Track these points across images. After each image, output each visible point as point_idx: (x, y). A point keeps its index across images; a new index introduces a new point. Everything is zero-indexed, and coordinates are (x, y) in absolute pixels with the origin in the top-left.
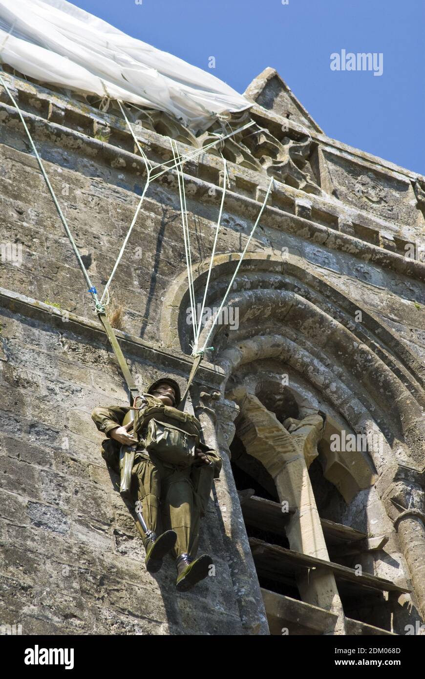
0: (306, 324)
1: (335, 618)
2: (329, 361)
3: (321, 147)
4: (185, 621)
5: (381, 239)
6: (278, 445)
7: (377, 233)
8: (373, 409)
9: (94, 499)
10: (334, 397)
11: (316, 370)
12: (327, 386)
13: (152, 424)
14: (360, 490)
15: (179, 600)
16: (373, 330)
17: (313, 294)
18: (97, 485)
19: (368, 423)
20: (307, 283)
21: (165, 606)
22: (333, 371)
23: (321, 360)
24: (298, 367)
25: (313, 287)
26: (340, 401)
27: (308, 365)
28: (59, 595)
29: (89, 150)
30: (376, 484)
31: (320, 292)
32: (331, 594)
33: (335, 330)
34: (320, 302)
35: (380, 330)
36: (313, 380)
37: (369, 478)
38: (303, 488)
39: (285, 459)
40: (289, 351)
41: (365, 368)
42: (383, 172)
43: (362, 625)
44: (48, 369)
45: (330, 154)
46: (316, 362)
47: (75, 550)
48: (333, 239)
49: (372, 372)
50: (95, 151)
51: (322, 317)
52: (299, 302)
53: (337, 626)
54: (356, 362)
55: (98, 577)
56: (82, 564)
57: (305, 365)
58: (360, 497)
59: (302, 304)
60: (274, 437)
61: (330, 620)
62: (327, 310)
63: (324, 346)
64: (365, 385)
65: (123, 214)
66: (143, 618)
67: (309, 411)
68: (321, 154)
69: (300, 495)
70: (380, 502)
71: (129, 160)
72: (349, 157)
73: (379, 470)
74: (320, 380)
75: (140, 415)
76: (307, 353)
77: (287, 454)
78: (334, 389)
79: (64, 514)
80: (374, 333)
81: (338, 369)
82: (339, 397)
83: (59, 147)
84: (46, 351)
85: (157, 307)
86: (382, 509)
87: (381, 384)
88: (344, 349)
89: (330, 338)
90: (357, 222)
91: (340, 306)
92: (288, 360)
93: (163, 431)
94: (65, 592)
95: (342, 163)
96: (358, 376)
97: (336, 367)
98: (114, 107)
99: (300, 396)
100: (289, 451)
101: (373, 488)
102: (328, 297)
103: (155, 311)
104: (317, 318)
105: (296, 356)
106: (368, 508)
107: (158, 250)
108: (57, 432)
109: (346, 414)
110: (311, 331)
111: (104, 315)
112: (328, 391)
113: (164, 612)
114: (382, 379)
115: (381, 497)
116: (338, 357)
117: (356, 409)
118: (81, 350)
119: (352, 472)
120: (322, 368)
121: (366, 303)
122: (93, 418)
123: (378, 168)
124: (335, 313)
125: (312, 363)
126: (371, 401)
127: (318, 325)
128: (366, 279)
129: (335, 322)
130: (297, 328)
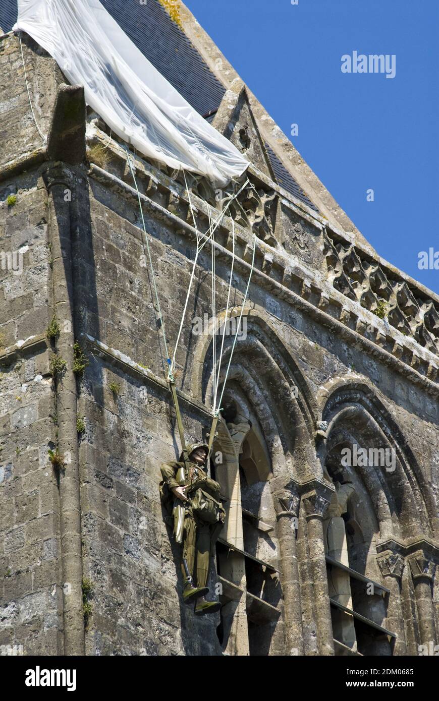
0: (257, 360)
1: (242, 592)
2: (262, 386)
3: (280, 199)
4: (189, 626)
5: (304, 286)
6: (224, 447)
7: (302, 281)
8: (280, 426)
9: (154, 530)
10: (260, 413)
11: (255, 393)
12: (258, 405)
13: (199, 492)
14: (259, 481)
15: (187, 609)
16: (293, 371)
17: (266, 340)
18: (156, 518)
19: (276, 437)
20: (264, 331)
21: (181, 615)
22: (263, 393)
23: (258, 384)
24: (244, 387)
25: (267, 334)
26: (263, 417)
27: (251, 389)
28: (134, 609)
29: (168, 222)
30: (271, 481)
31: (270, 338)
32: (241, 573)
33: (273, 369)
34: (268, 346)
35: (297, 372)
36: (251, 398)
37: (267, 475)
38: (235, 485)
39: (227, 459)
40: (243, 377)
41: (283, 398)
42: (309, 220)
43: (254, 598)
44: (138, 421)
45: (284, 205)
46: (256, 387)
47: (143, 572)
48: (283, 294)
49: (287, 402)
50: (172, 223)
51: (268, 359)
52: (258, 346)
53: (241, 598)
54: (279, 393)
55: (152, 594)
56: (145, 584)
57: (249, 388)
58: (258, 485)
59: (260, 348)
60: (223, 440)
61: (238, 594)
62: (271, 352)
63: (263, 375)
64: (279, 407)
65: (180, 277)
66: (170, 625)
67: (243, 419)
68: (279, 206)
69: (232, 490)
70: (270, 495)
71: (188, 231)
72: (294, 208)
73: (276, 473)
74: (255, 400)
75: (193, 483)
76: (252, 381)
77: (229, 455)
78: (262, 409)
79: (140, 543)
80: (293, 373)
81: (267, 393)
82: (263, 414)
83: (152, 218)
84: (137, 405)
85: (191, 361)
86: (272, 502)
87: (290, 412)
88: (274, 383)
89: (268, 372)
90: (294, 273)
91: (279, 350)
92: (240, 382)
93: (205, 500)
94: (137, 606)
95: (289, 212)
96: (276, 400)
97: (265, 391)
98: (180, 176)
99: (241, 408)
100: (231, 454)
101: (268, 483)
102: (274, 342)
103: (190, 364)
104: (265, 359)
105: (246, 382)
106: (262, 496)
107: (195, 310)
108: (139, 474)
109: (264, 426)
110: (258, 364)
111: (173, 384)
112: (257, 408)
113: (180, 620)
114: (292, 409)
115: (272, 493)
116: (268, 385)
117: (271, 425)
118: (154, 403)
119: (257, 466)
120: (259, 393)
121: (292, 346)
122: (161, 470)
123: (307, 217)
124: (275, 355)
125: (254, 388)
126: (280, 420)
127: (264, 363)
128: (293, 324)
129: (275, 364)
130: (250, 360)
